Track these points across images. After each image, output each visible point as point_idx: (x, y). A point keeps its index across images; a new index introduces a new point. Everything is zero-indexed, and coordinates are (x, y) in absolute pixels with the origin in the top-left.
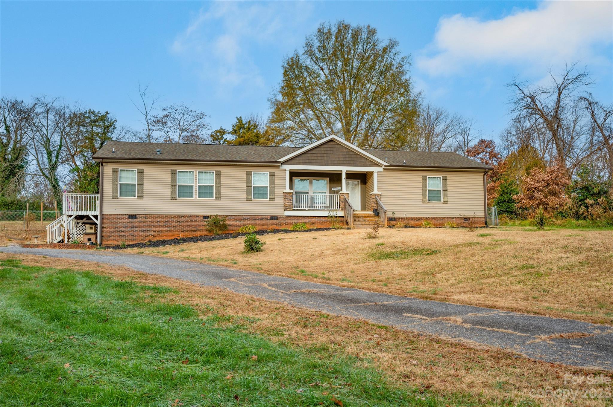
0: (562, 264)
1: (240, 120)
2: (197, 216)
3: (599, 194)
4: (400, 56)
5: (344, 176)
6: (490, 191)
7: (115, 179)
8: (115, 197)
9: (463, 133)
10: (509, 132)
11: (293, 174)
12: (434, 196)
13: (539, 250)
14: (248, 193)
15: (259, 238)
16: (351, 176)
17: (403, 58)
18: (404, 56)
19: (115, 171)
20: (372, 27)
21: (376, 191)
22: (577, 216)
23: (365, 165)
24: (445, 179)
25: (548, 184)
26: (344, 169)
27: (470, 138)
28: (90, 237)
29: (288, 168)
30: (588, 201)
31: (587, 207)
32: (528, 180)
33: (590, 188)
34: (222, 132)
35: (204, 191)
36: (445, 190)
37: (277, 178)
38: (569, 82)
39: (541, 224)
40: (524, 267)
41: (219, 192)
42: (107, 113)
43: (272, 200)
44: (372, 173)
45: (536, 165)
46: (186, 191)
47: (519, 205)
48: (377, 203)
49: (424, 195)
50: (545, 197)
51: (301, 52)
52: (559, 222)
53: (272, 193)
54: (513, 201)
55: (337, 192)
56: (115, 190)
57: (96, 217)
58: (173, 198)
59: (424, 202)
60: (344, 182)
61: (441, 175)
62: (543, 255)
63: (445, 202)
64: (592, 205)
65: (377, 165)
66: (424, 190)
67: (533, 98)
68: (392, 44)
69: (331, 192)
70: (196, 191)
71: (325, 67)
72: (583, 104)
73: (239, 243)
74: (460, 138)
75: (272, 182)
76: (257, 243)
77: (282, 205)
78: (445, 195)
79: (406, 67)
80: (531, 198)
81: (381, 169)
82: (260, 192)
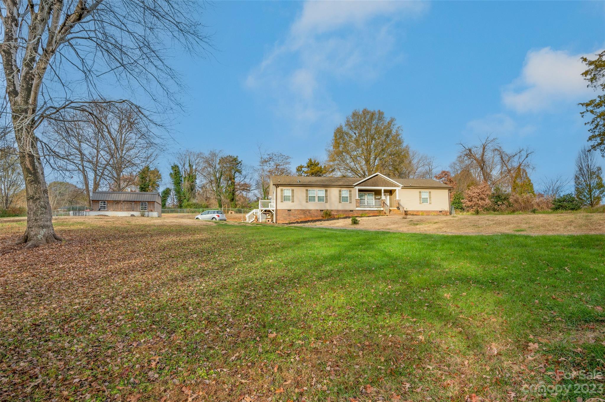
0: (487, 224)
1: (310, 160)
2: (317, 210)
3: (505, 199)
4: (397, 126)
5: (383, 191)
6: (450, 197)
7: (282, 194)
8: (282, 201)
9: (429, 164)
10: (455, 164)
11: (360, 191)
12: (425, 200)
13: (478, 221)
14: (340, 199)
15: (357, 218)
16: (386, 191)
17: (398, 127)
18: (398, 126)
19: (282, 190)
20: (381, 111)
21: (397, 198)
22: (494, 210)
23: (392, 186)
24: (430, 193)
25: (480, 195)
26: (383, 188)
27: (433, 167)
28: (269, 220)
29: (357, 188)
30: (499, 203)
31: (499, 205)
32: (469, 192)
33: (500, 196)
34: (301, 167)
35: (320, 199)
36: (430, 198)
37: (352, 192)
38: (489, 142)
39: (477, 213)
40: (473, 226)
41: (327, 199)
42: (237, 157)
43: (350, 202)
44: (395, 190)
45: (473, 184)
46: (312, 199)
47: (465, 205)
48: (399, 204)
49: (420, 200)
50: (478, 201)
51: (343, 125)
52: (485, 213)
53: (351, 199)
54: (461, 203)
55: (379, 199)
56: (282, 199)
57: (273, 211)
58: (307, 202)
59: (420, 203)
60: (383, 194)
61: (428, 191)
62: (480, 222)
63: (430, 203)
64: (501, 205)
65: (398, 186)
66: (420, 198)
67: (470, 150)
68: (392, 120)
69: (375, 199)
70: (316, 199)
71: (357, 132)
72: (496, 152)
73: (349, 221)
74: (427, 167)
75: (350, 195)
76: (357, 220)
77: (355, 205)
78: (430, 200)
79: (400, 132)
80: (470, 201)
81: (400, 188)
82: (345, 199)
